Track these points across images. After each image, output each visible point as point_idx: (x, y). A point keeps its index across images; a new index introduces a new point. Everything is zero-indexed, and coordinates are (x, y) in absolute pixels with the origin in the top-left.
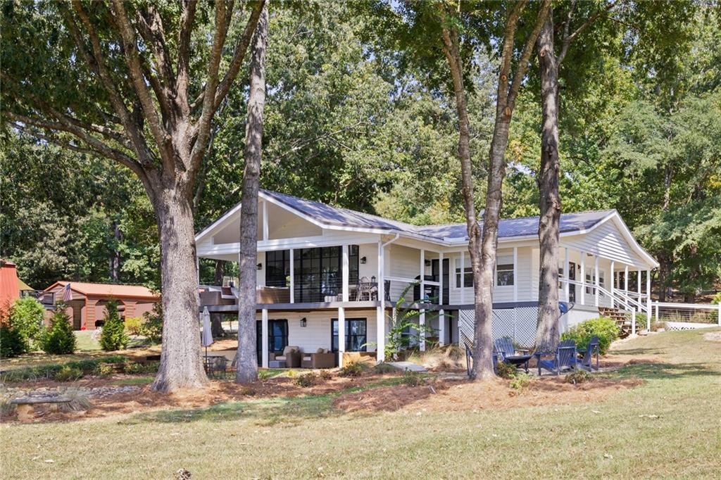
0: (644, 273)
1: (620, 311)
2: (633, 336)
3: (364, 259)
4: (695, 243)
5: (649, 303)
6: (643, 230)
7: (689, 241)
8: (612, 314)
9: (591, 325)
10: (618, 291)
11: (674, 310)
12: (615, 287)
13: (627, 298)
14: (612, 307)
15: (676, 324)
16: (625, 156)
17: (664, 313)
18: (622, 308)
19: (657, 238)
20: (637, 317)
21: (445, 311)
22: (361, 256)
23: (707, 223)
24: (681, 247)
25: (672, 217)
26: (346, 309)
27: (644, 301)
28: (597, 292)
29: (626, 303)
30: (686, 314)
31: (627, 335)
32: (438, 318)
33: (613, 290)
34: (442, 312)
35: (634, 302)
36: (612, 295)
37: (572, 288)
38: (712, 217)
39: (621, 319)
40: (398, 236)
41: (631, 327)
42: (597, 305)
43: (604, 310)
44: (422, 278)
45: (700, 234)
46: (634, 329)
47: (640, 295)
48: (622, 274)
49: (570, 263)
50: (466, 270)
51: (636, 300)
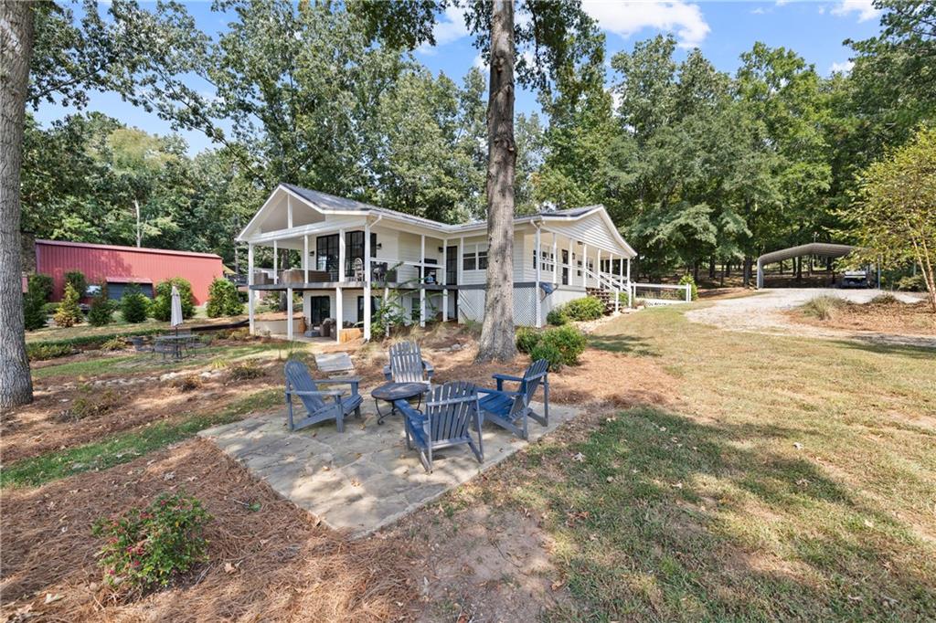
0: (625, 261)
1: (606, 291)
2: (616, 314)
3: (380, 245)
4: (666, 237)
5: (629, 283)
6: (625, 229)
7: (661, 236)
8: (598, 293)
9: (577, 305)
10: (604, 274)
11: (648, 289)
12: (602, 270)
13: (612, 280)
14: (599, 287)
15: (651, 301)
16: (611, 174)
17: (640, 292)
18: (607, 288)
19: (635, 235)
20: (620, 295)
21: (449, 290)
22: (378, 243)
23: (676, 222)
24: (654, 241)
25: (646, 220)
26: (343, 289)
27: (625, 282)
28: (584, 275)
29: (611, 284)
30: (657, 293)
31: (611, 311)
32: (442, 297)
33: (600, 273)
34: (445, 292)
35: (617, 283)
36: (599, 278)
37: (565, 271)
38: (679, 217)
39: (605, 298)
40: (380, 217)
41: (614, 305)
42: (585, 286)
43: (591, 290)
44: (423, 261)
45: (669, 230)
46: (617, 307)
47: (621, 277)
48: (608, 262)
49: (563, 250)
50: (480, 254)
51: (619, 281)
